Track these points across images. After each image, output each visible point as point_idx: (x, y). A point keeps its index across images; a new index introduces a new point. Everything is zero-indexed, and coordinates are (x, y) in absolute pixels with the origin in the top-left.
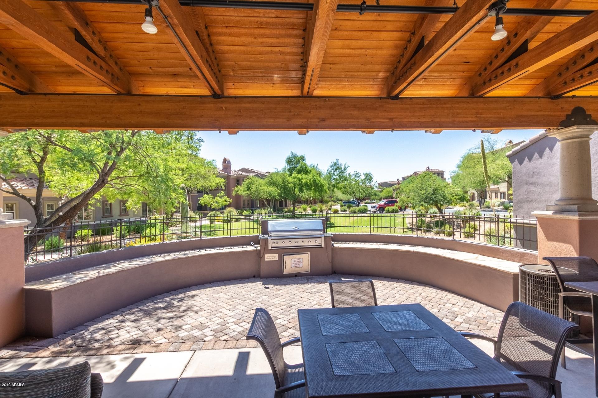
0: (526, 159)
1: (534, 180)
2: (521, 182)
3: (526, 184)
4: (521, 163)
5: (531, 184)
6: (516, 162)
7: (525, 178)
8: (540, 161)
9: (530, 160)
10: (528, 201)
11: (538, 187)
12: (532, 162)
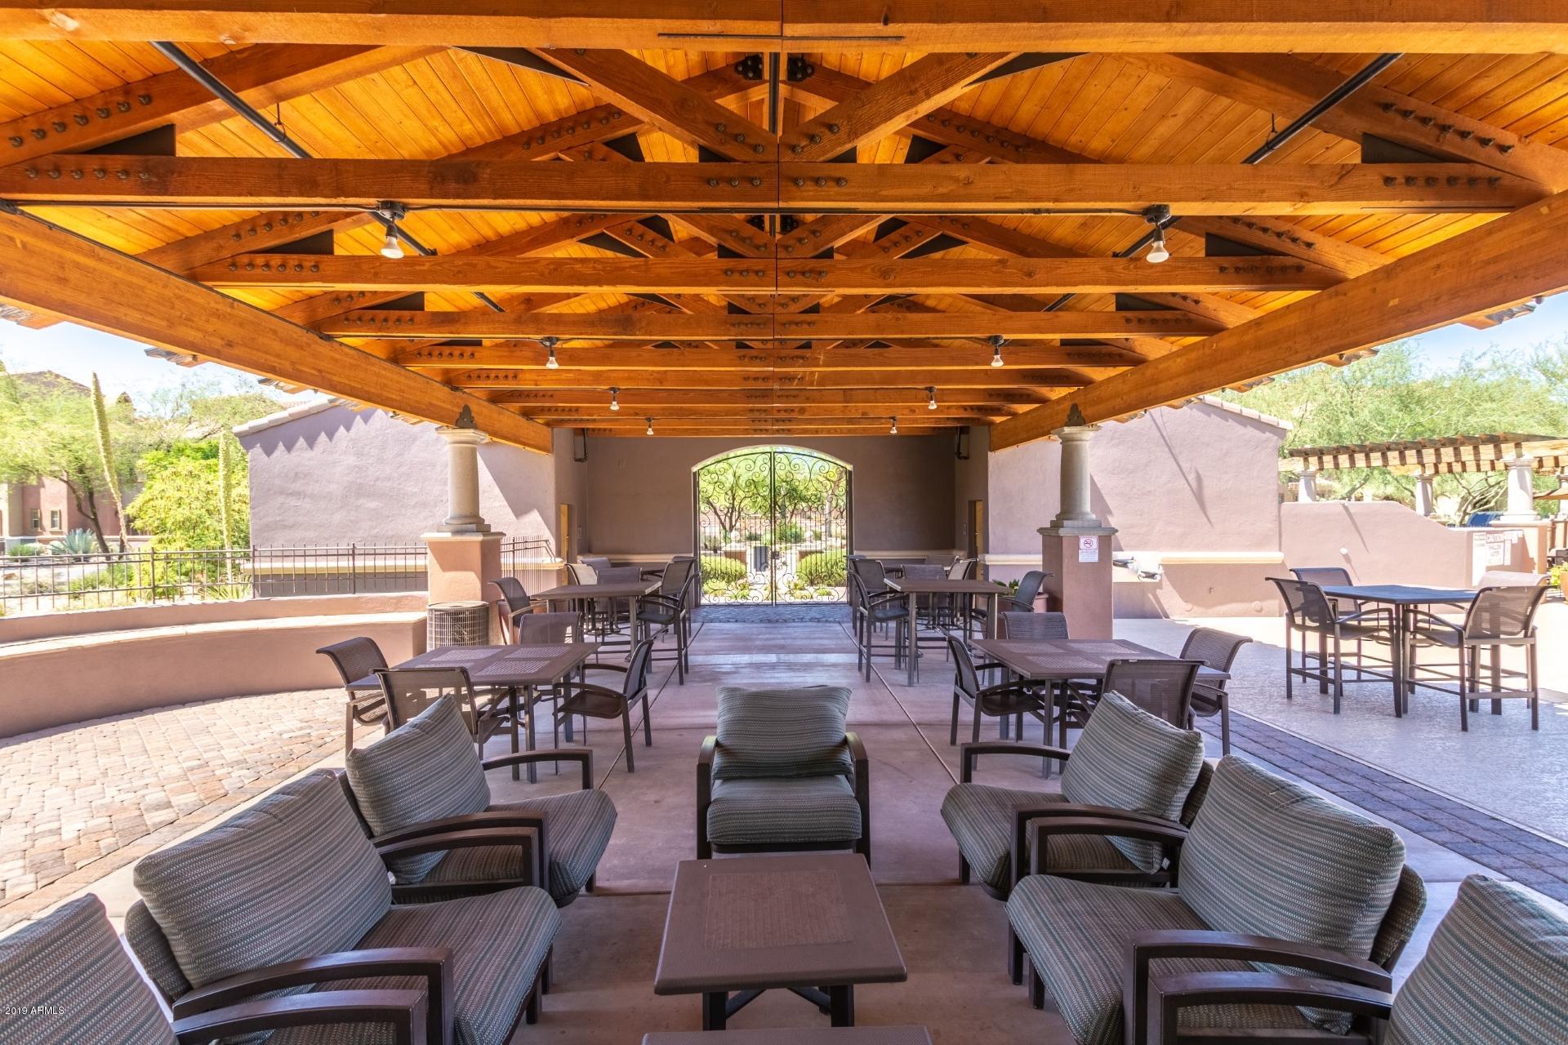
0: (281, 447)
1: (297, 486)
2: (269, 490)
3: (281, 493)
4: (269, 451)
5: (291, 494)
6: (258, 450)
7: (277, 482)
8: (309, 454)
9: (289, 448)
10: (285, 527)
11: (307, 500)
12: (294, 453)
